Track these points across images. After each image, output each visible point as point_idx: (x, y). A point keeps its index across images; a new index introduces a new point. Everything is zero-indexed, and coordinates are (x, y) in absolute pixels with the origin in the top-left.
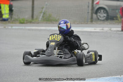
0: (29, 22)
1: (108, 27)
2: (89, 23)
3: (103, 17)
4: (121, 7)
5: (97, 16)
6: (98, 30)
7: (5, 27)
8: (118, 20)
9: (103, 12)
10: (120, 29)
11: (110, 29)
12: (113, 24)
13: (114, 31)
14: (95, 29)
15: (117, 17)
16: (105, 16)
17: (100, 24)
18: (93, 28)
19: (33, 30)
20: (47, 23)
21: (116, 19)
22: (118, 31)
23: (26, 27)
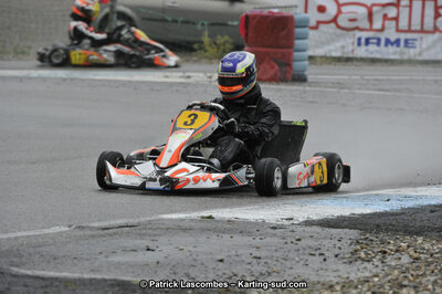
4: (244, 14)
8: (206, 51)
11: (209, 75)
12: (196, 61)
15: (202, 42)
21: (201, 49)
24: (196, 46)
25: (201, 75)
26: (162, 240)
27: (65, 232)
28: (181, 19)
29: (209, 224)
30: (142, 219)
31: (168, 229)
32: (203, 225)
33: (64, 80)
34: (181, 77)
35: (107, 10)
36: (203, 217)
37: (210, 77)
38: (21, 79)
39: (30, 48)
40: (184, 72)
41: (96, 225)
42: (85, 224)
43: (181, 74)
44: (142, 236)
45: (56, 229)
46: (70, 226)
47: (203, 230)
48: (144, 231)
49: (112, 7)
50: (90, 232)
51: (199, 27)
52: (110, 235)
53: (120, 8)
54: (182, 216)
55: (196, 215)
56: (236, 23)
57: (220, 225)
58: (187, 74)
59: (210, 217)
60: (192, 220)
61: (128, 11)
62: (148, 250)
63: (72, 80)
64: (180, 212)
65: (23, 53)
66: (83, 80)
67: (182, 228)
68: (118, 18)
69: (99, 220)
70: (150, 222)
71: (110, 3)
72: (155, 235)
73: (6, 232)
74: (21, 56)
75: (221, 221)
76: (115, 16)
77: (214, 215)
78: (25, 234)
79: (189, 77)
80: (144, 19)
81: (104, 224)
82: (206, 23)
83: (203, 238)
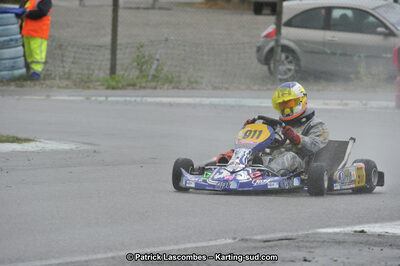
3: (285, 73)
7: (87, 99)
9: (287, 58)
10: (393, 104)
15: (358, 73)
16: (290, 70)
21: (357, 79)
22: (386, 108)
23: (144, 99)
24: (352, 76)
25: (357, 102)
26: (318, 251)
27: (230, 244)
28: (339, 52)
29: (362, 238)
30: (300, 233)
31: (324, 242)
32: (356, 238)
33: (233, 107)
34: (339, 105)
35: (272, 44)
36: (356, 232)
37: (365, 104)
38: (194, 106)
39: (202, 78)
40: (342, 100)
41: (259, 237)
42: (248, 237)
43: (339, 102)
44: (299, 248)
45: (222, 242)
46: (235, 239)
47: (355, 243)
48: (301, 244)
49: (277, 41)
50: (253, 245)
51: (356, 58)
52: (271, 247)
53: (284, 42)
54: (337, 230)
55: (349, 229)
56: (389, 56)
57: (371, 239)
58: (344, 102)
59: (362, 232)
60: (346, 234)
61: (292, 45)
62: (305, 260)
63: (241, 107)
64: (334, 226)
65: (196, 82)
66: (249, 107)
67: (337, 241)
68: (282, 51)
69: (261, 234)
70: (307, 236)
71: (275, 38)
72: (312, 248)
73: (177, 243)
74: (194, 85)
75: (373, 235)
76: (279, 49)
77: (365, 229)
78: (194, 245)
79: (346, 104)
80: (306, 52)
81: (265, 237)
82: (362, 55)
83: (355, 251)
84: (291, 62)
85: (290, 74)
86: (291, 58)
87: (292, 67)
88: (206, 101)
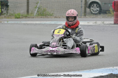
0: (24, 17)
1: (101, 21)
2: (82, 17)
3: (96, 11)
4: (114, 1)
5: (90, 10)
6: (91, 23)
7: (1, 22)
8: (111, 14)
9: (96, 6)
10: (113, 22)
11: (103, 22)
12: (106, 17)
13: (107, 24)
14: (88, 23)
15: (110, 11)
16: (98, 10)
17: (93, 18)
18: (87, 22)
19: (28, 24)
20: (41, 18)
21: (109, 13)
22: (111, 24)
23: (21, 22)
24: (107, 12)
84: (98, 7)
85: (98, 12)
86: (98, 6)
87: (98, 9)
88: (53, 22)
